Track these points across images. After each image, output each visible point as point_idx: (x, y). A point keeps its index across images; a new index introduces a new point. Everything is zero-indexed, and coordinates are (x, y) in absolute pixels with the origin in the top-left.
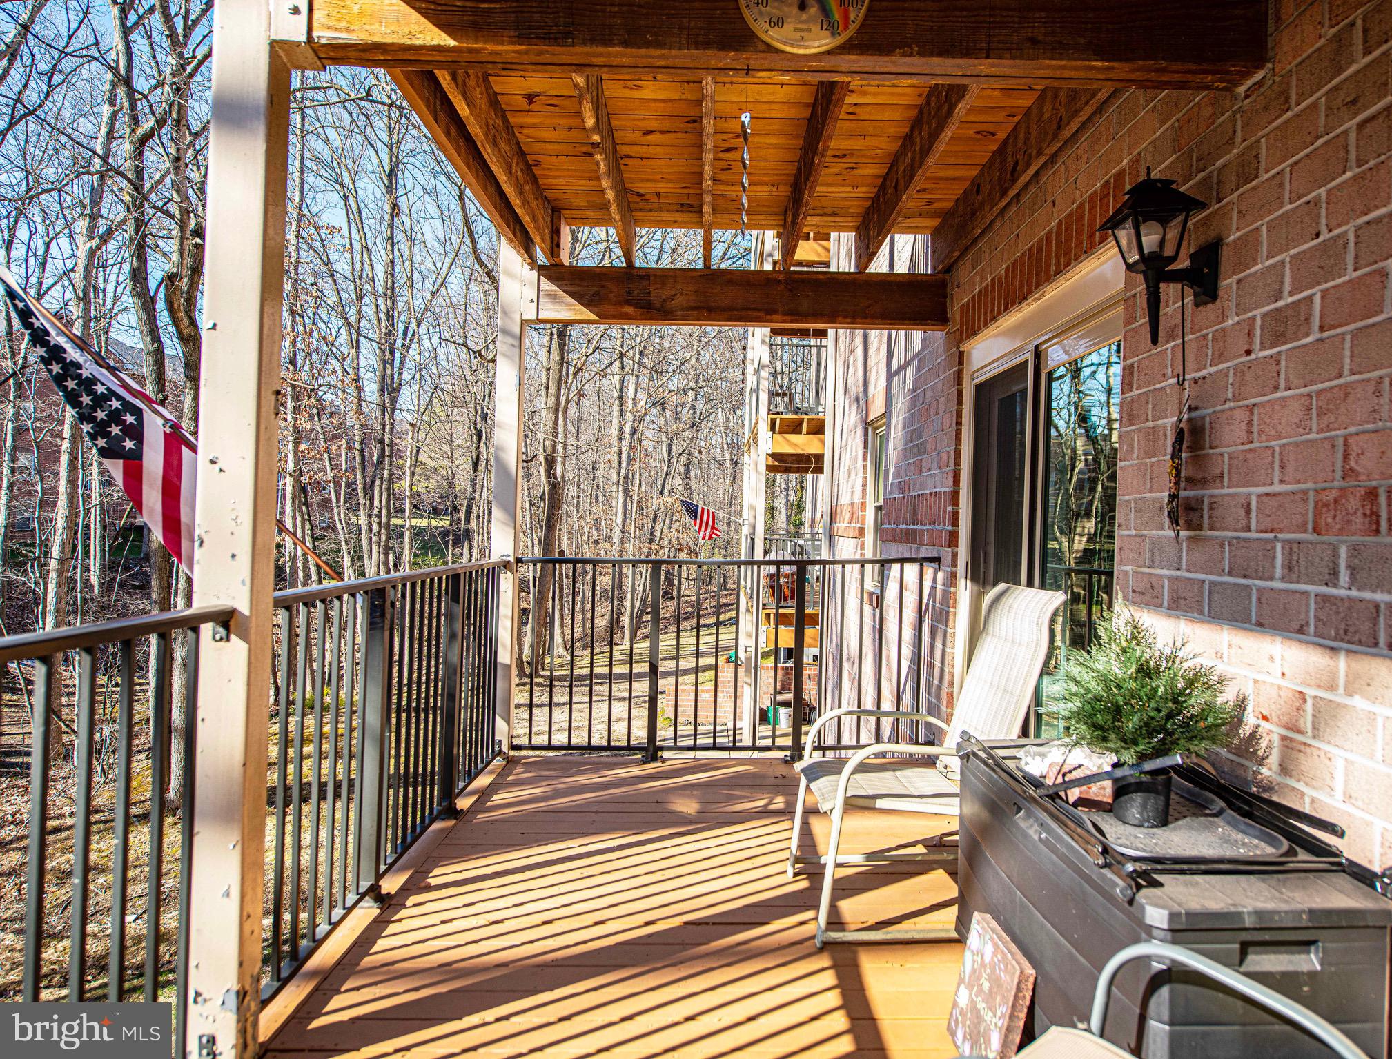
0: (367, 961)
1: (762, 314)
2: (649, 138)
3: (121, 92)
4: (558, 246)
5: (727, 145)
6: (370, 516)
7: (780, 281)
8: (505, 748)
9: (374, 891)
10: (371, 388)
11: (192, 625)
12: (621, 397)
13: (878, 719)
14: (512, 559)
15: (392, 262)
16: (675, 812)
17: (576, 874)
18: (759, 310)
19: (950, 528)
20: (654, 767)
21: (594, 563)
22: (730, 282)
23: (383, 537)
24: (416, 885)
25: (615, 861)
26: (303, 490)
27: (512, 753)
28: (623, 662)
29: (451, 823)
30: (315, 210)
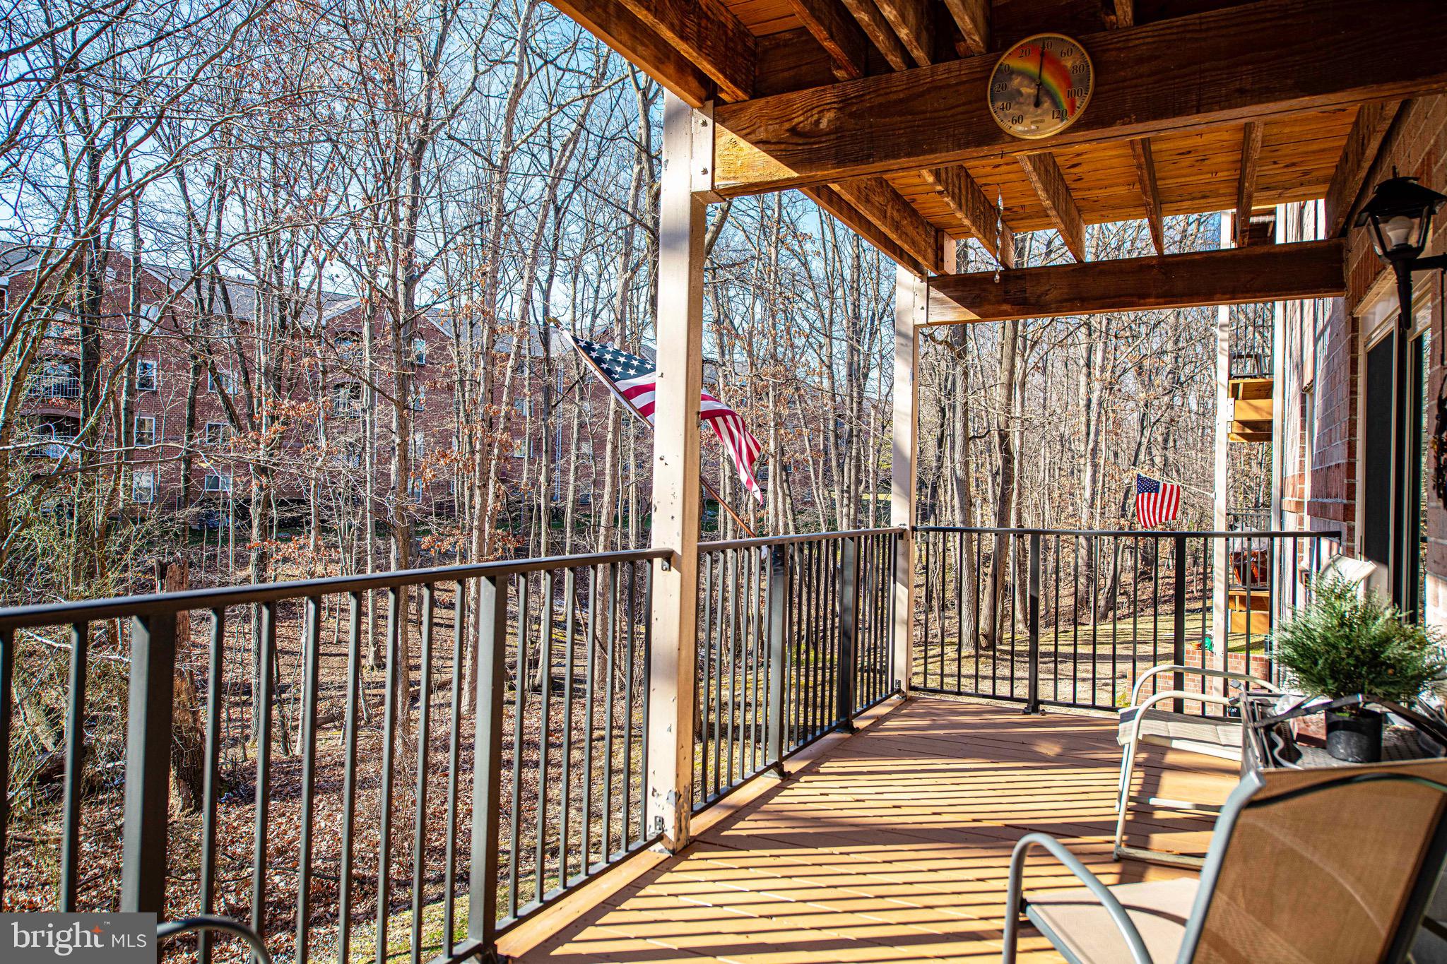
0: (765, 807)
1: (1135, 299)
2: (997, 170)
3: (644, 156)
4: (942, 260)
5: (1071, 163)
6: (842, 491)
7: (1153, 266)
8: (904, 688)
9: (778, 767)
10: (841, 371)
11: (650, 558)
12: (1088, 365)
13: (1203, 678)
14: (908, 527)
15: (858, 257)
16: (1036, 752)
17: (933, 781)
18: (1132, 295)
19: (1345, 501)
20: (1034, 717)
21: (1058, 534)
22: (1101, 273)
23: (852, 511)
24: (809, 771)
25: (967, 778)
26: (785, 468)
27: (912, 694)
28: (1086, 643)
29: (848, 735)
30: (794, 216)
